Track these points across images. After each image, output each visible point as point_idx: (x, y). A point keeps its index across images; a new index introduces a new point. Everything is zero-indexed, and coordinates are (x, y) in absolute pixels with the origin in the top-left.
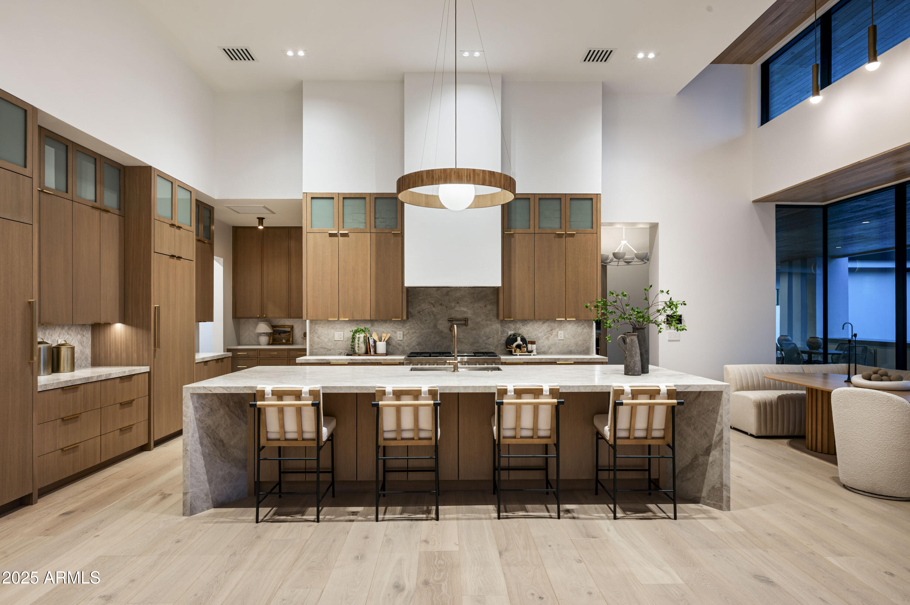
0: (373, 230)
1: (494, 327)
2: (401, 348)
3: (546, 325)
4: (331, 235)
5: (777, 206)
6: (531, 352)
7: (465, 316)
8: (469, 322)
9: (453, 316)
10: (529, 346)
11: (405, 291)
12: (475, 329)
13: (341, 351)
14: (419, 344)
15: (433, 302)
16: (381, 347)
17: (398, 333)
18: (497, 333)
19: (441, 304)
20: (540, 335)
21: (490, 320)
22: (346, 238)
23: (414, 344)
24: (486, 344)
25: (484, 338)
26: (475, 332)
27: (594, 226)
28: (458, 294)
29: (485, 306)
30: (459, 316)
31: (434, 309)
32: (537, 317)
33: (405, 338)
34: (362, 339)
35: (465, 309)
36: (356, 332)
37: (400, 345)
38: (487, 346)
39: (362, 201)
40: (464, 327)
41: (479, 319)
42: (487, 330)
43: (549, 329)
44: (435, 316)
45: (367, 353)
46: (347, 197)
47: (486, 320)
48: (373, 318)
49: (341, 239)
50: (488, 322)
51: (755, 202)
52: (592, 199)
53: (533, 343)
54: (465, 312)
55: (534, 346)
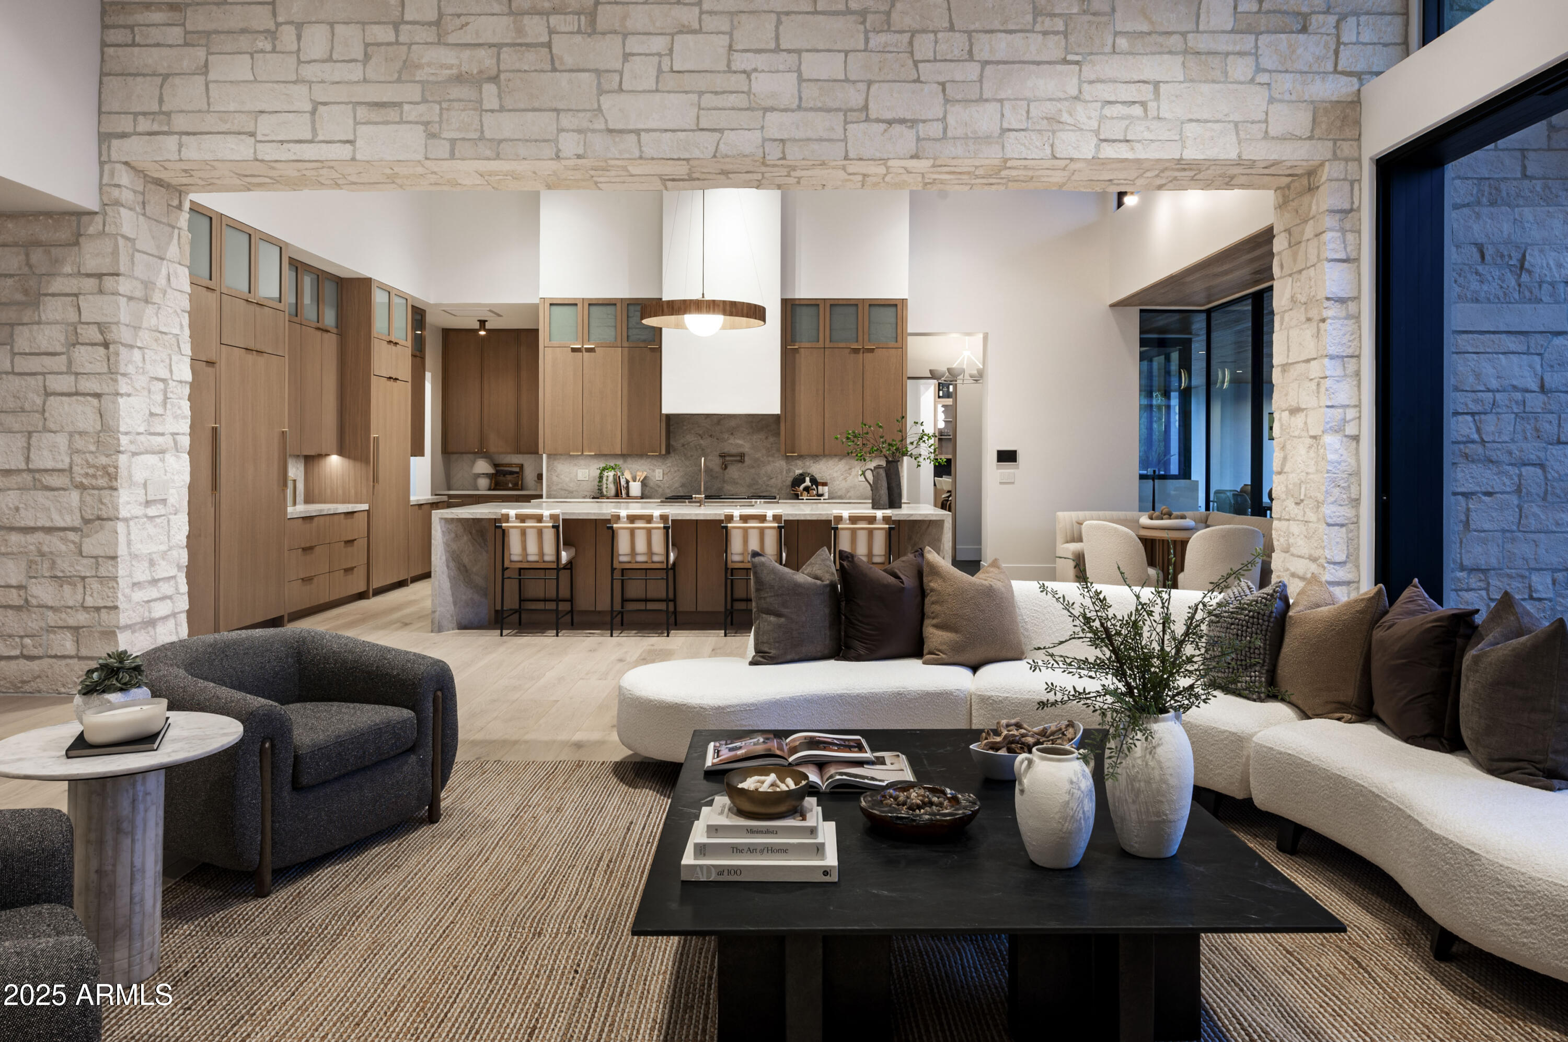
0: (626, 344)
1: (777, 464)
2: (660, 490)
3: (843, 462)
4: (574, 350)
5: (1141, 311)
6: (822, 495)
7: (741, 450)
8: (746, 459)
9: (726, 450)
10: (820, 488)
11: (664, 419)
12: (753, 467)
13: (586, 493)
14: (683, 485)
15: (701, 432)
16: (635, 488)
17: (657, 471)
18: (781, 472)
19: (711, 436)
20: (835, 475)
21: (773, 456)
22: (593, 354)
23: (677, 485)
24: (767, 485)
25: (765, 479)
26: (753, 471)
27: (899, 338)
28: (733, 423)
29: (767, 438)
30: (734, 451)
31: (702, 442)
32: (827, 452)
33: (666, 478)
34: (611, 479)
35: (740, 442)
36: (604, 469)
37: (659, 487)
38: (769, 489)
39: (613, 308)
40: (740, 464)
41: (758, 455)
42: (769, 468)
43: (847, 467)
44: (703, 450)
45: (618, 495)
46: (593, 304)
47: (768, 456)
48: (625, 452)
49: (586, 355)
50: (770, 459)
51: (1113, 306)
52: (896, 305)
53: (825, 484)
54: (741, 446)
55: (826, 488)
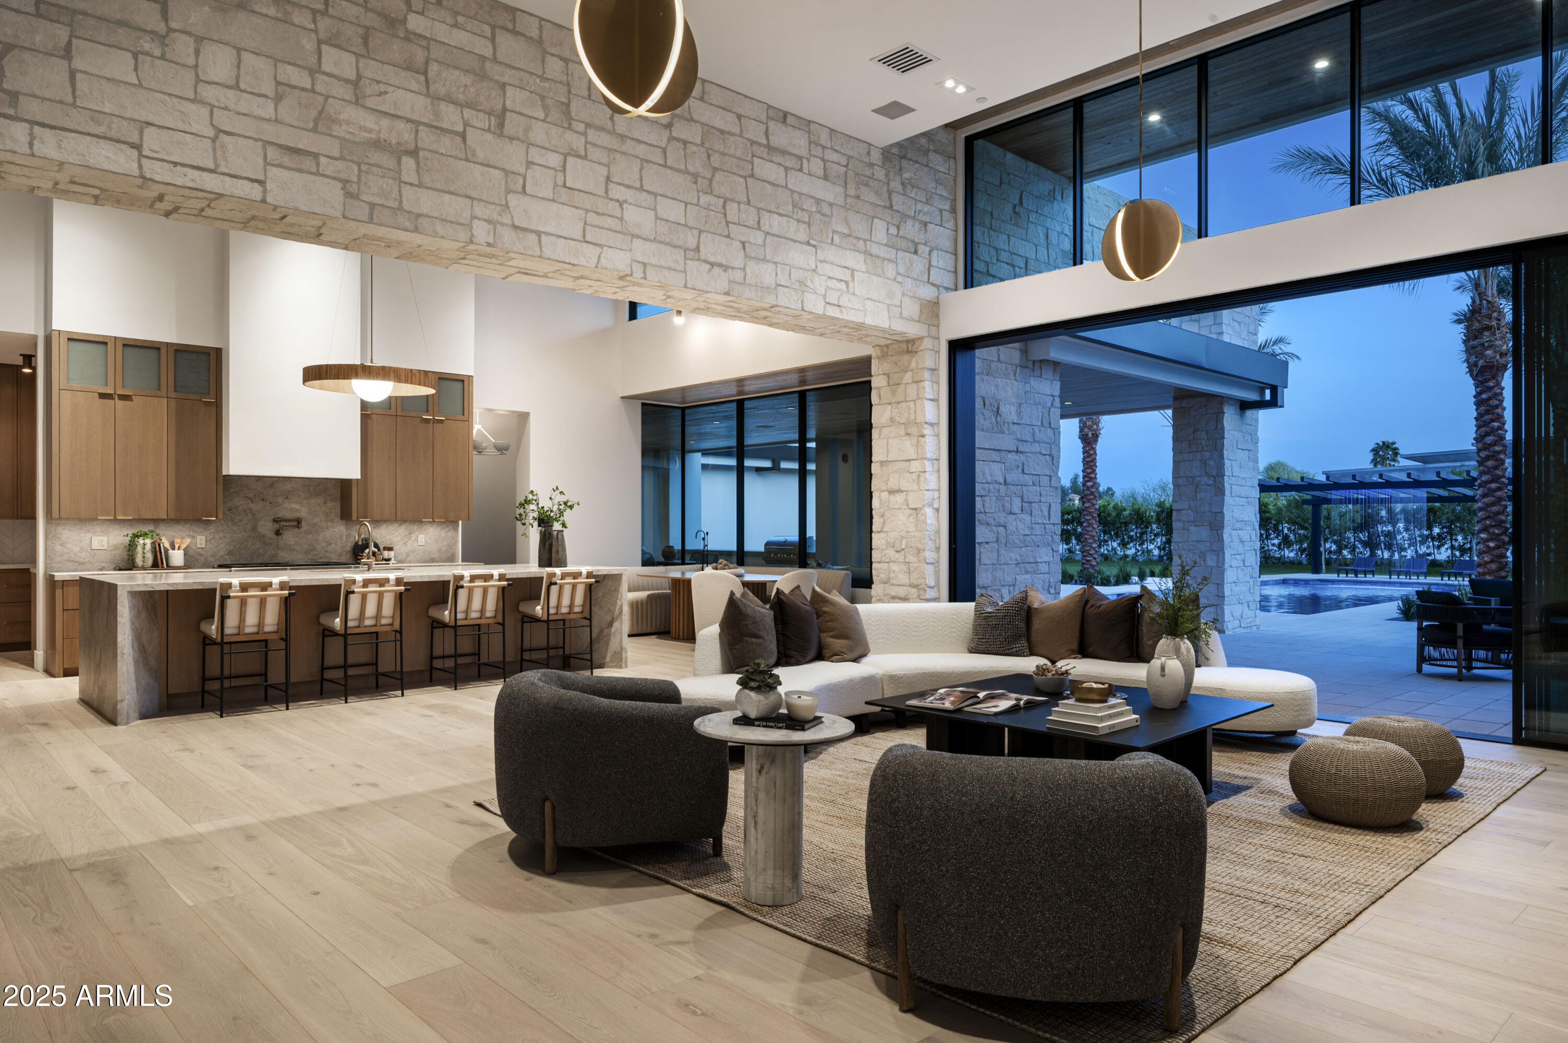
0: (172, 395)
1: (337, 530)
2: (202, 559)
3: (403, 527)
4: (102, 396)
5: (643, 404)
6: (389, 560)
7: (297, 515)
8: (303, 524)
9: (280, 515)
10: (386, 554)
11: (221, 480)
12: (311, 533)
13: (102, 565)
14: (230, 553)
15: (251, 496)
16: (177, 557)
17: (198, 537)
18: (341, 537)
19: (263, 500)
20: (395, 540)
21: (332, 521)
22: (128, 403)
23: (222, 553)
24: (326, 551)
25: (324, 544)
26: (310, 536)
27: (466, 412)
28: (288, 487)
29: (325, 503)
30: (289, 515)
31: (252, 506)
32: (399, 517)
33: (209, 545)
34: (148, 547)
35: (296, 506)
36: (136, 536)
37: (201, 555)
38: (328, 555)
40: (296, 530)
41: (317, 520)
42: (328, 534)
43: (407, 532)
44: (254, 514)
45: (156, 565)
46: (129, 345)
47: (327, 521)
48: (172, 516)
49: (120, 403)
50: (329, 524)
51: (622, 398)
52: (463, 381)
53: (390, 549)
54: (297, 510)
55: (392, 554)
